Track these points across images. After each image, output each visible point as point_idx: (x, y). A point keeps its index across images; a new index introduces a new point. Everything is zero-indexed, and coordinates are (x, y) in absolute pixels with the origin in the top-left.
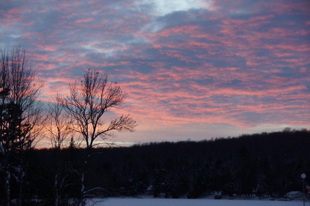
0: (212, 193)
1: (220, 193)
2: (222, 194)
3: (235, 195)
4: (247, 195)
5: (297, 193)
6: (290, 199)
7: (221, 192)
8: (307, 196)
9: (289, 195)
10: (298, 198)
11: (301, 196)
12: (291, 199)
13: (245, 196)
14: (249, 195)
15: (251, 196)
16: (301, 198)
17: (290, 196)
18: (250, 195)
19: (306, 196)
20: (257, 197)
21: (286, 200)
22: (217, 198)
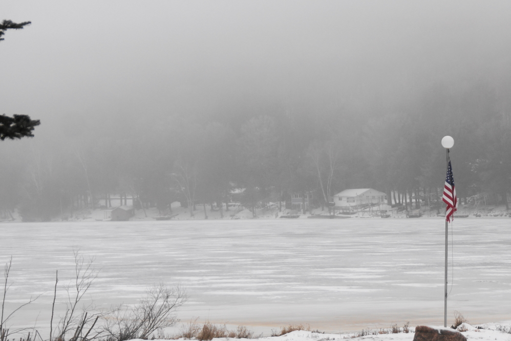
0: (102, 203)
1: (130, 202)
2: (137, 206)
3: (176, 205)
4: (215, 204)
5: (363, 194)
6: (344, 213)
7: (133, 199)
8: (393, 202)
9: (340, 199)
10: (368, 209)
11: (375, 202)
12: (347, 213)
13: (208, 207)
14: (219, 206)
15: (228, 206)
16: (375, 208)
17: (344, 204)
18: (224, 204)
19: (390, 203)
20: (246, 211)
21: (332, 217)
22: (120, 215)
